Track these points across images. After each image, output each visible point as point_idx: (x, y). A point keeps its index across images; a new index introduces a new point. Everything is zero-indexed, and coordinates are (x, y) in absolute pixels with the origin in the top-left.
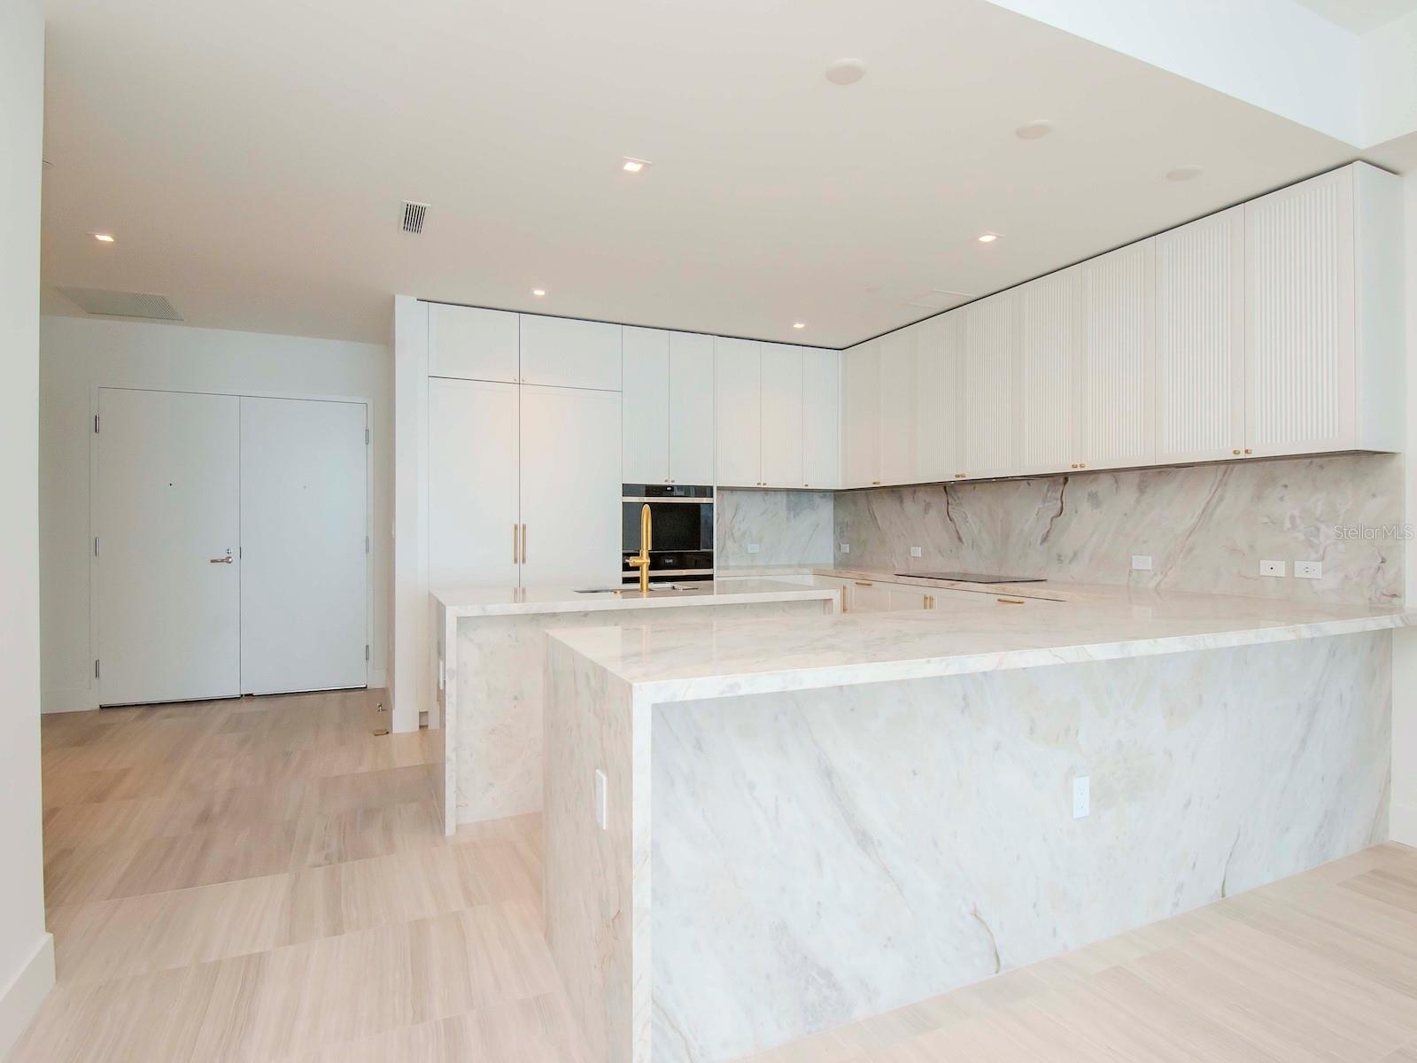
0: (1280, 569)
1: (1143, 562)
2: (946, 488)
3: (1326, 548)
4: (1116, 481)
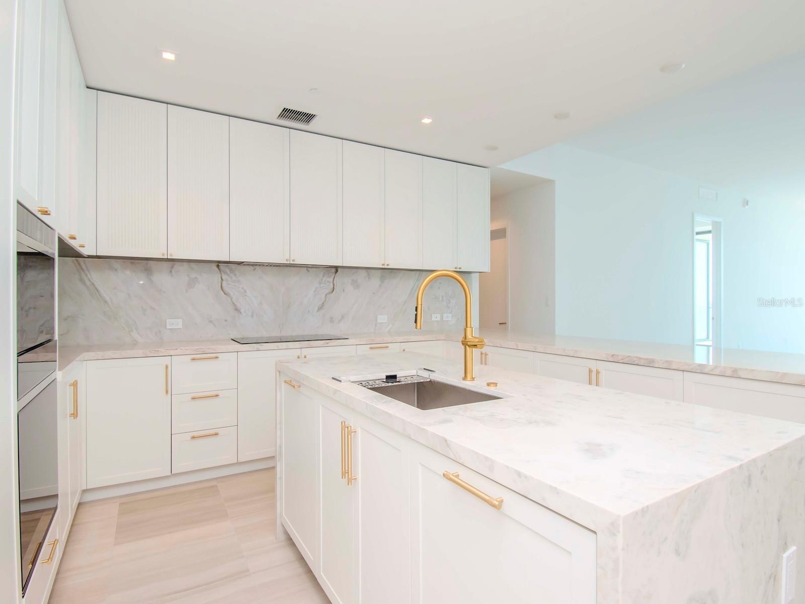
3: (452, 308)
4: (369, 275)
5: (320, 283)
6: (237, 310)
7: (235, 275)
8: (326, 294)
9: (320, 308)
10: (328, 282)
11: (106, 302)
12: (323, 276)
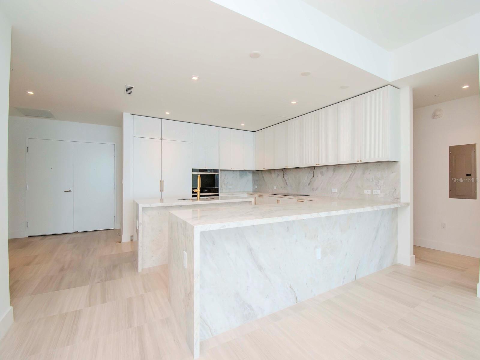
0: (369, 192)
1: (335, 190)
2: (283, 170)
3: (381, 186)
4: (328, 169)
5: (309, 174)
6: (287, 184)
7: (287, 173)
8: (311, 179)
9: (309, 184)
10: (312, 173)
12: (310, 171)
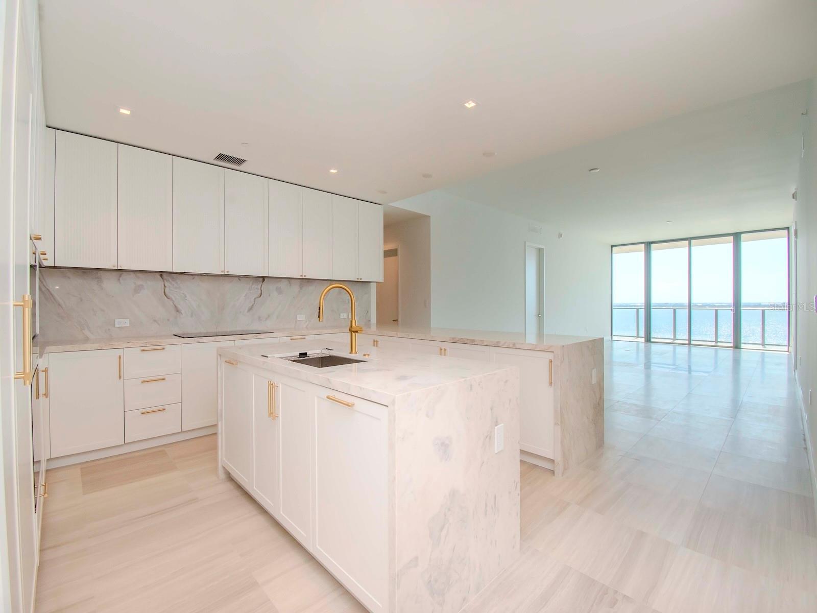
2: (161, 273)
4: (290, 284)
5: (250, 290)
6: (178, 311)
7: (177, 283)
8: (255, 298)
9: (251, 309)
11: (59, 305)
